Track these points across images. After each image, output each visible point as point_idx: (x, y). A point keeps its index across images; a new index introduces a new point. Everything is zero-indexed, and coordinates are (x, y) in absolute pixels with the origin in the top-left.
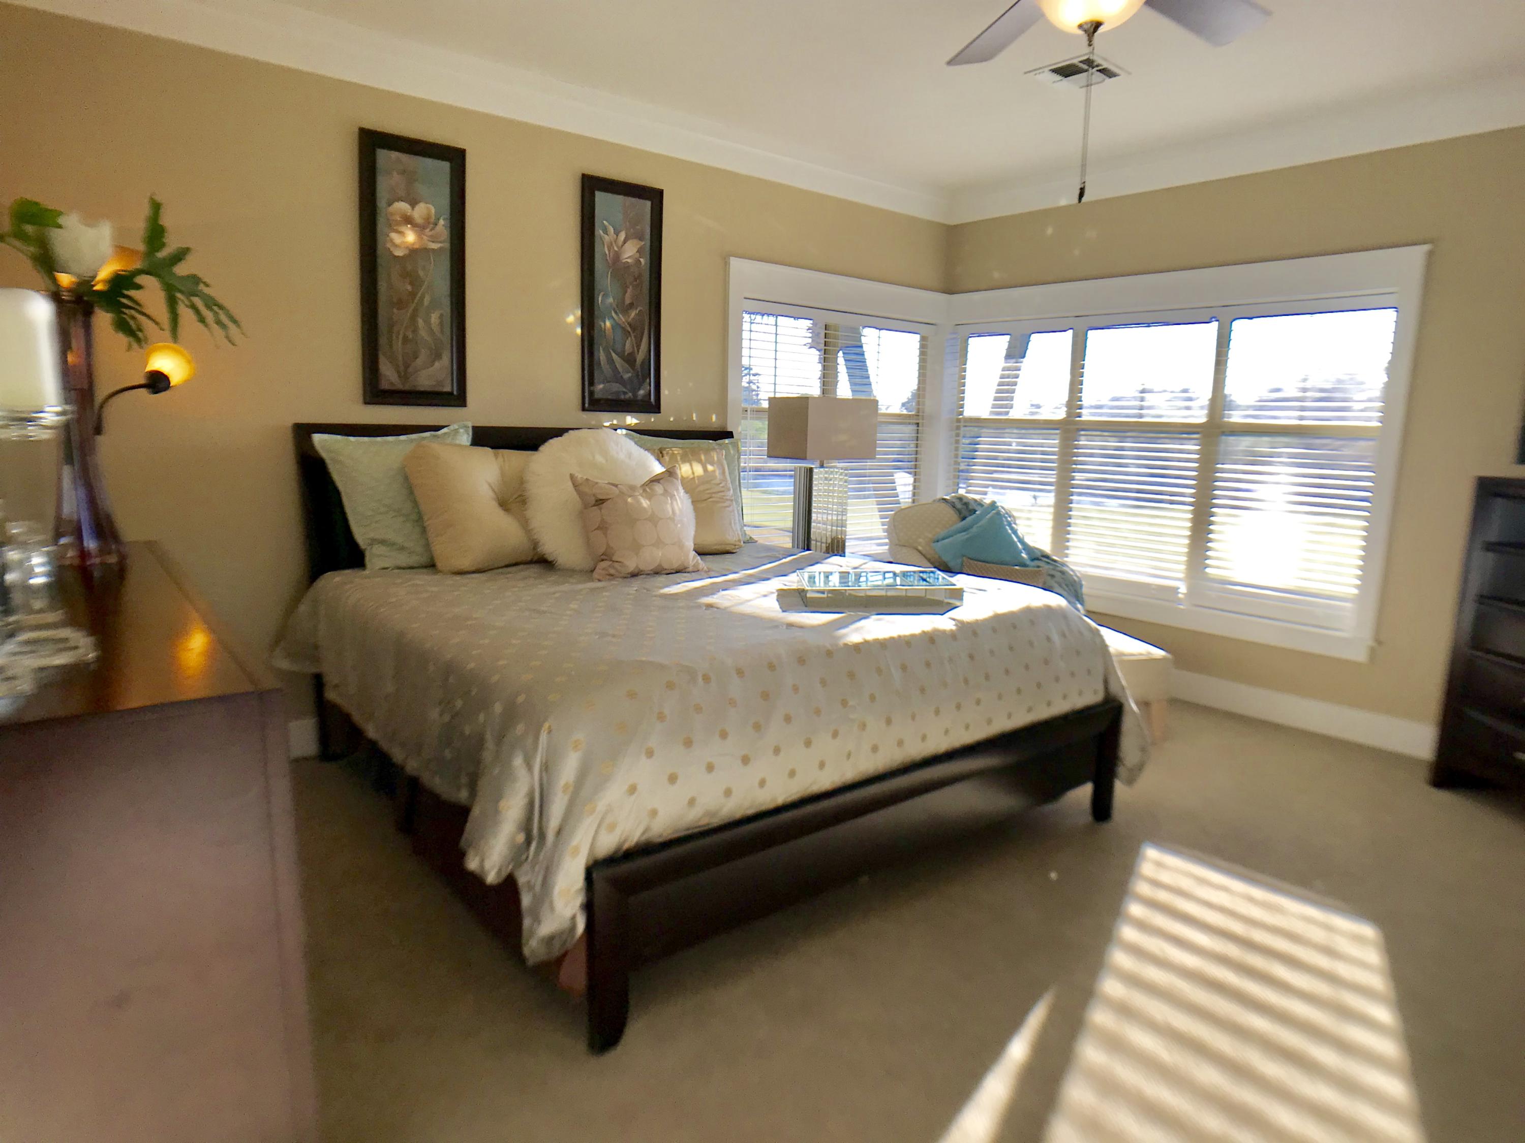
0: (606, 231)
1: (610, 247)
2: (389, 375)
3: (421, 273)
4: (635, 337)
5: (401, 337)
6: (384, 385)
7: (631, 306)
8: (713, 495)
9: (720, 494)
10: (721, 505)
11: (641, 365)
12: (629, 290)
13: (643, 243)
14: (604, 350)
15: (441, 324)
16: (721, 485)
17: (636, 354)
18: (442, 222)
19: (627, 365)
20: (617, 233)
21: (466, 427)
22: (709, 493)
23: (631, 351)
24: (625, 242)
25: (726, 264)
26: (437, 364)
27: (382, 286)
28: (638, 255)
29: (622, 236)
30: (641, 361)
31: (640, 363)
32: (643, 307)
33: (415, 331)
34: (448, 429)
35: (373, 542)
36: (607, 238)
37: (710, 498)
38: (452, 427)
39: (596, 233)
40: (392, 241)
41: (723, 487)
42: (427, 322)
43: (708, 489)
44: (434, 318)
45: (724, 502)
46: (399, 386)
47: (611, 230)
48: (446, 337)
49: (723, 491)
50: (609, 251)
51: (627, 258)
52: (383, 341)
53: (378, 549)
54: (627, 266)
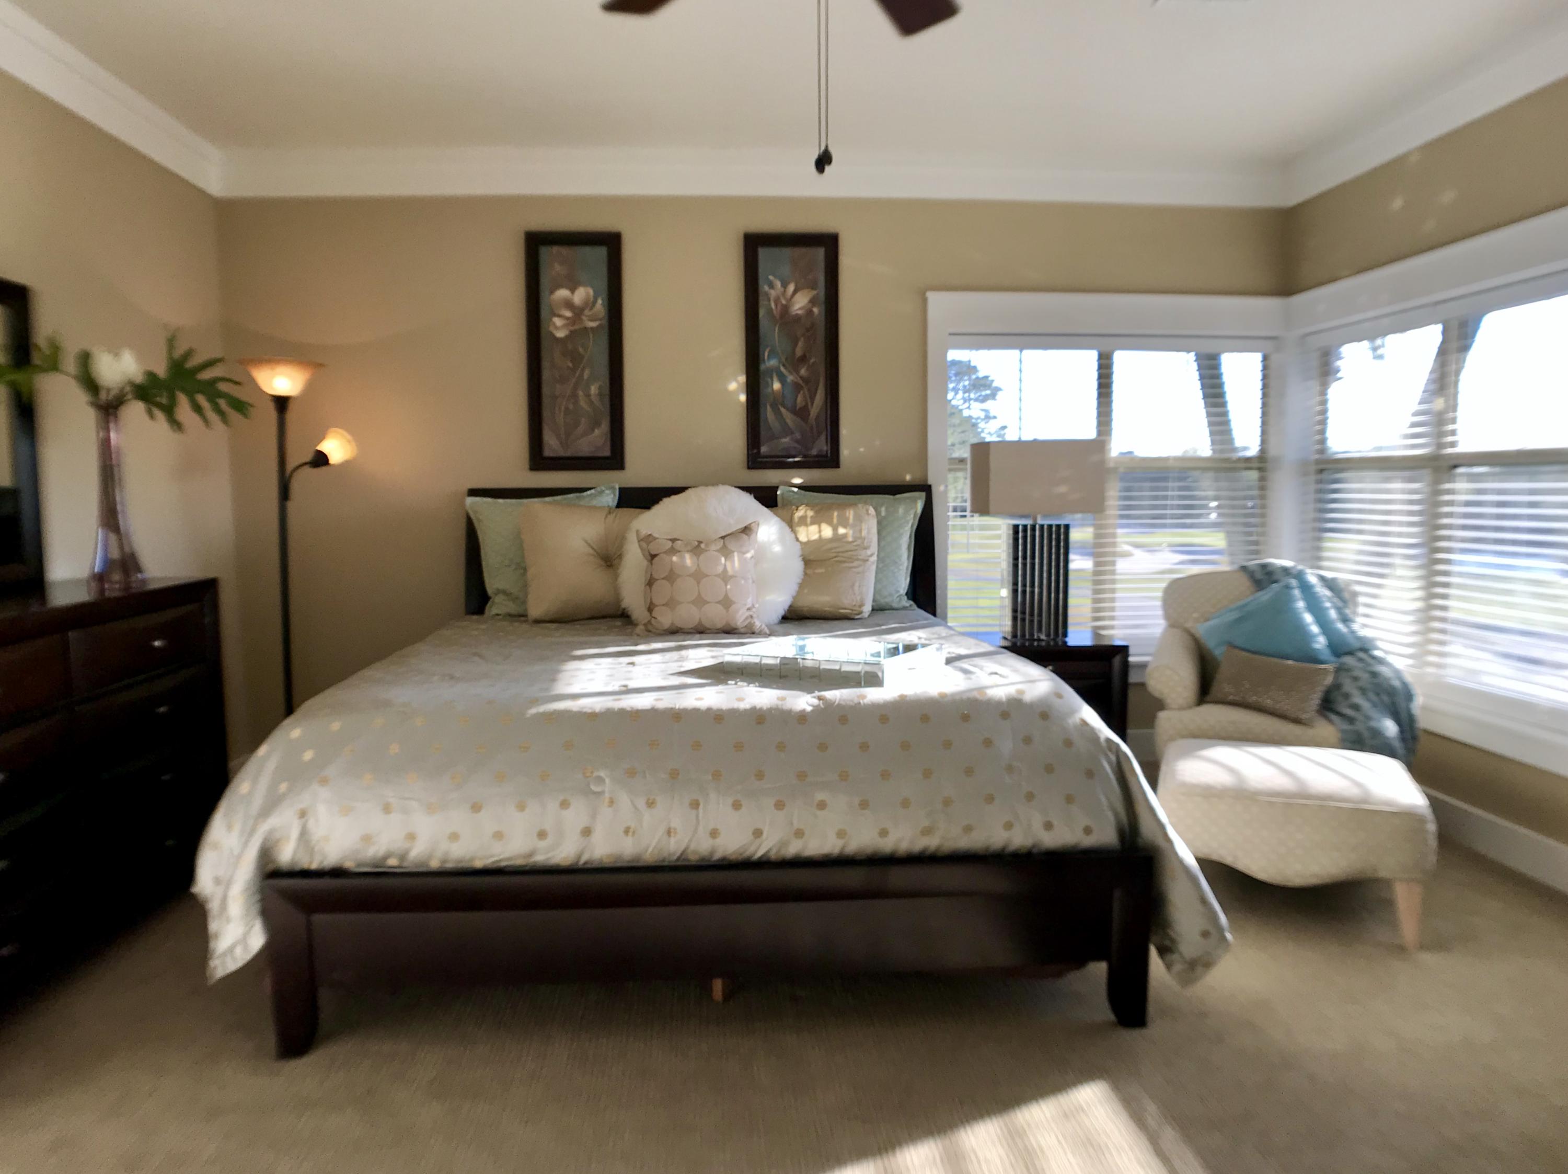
0: (772, 286)
1: (777, 301)
2: (552, 445)
3: (581, 350)
4: (809, 390)
5: (563, 408)
6: (547, 453)
7: (803, 359)
8: (841, 554)
9: (850, 553)
10: (847, 565)
11: (816, 419)
12: (800, 344)
13: (814, 292)
14: (771, 406)
15: (600, 395)
16: (855, 544)
17: (809, 407)
18: (600, 301)
19: (799, 420)
20: (785, 285)
21: (613, 488)
22: (836, 552)
23: (804, 404)
24: (795, 292)
25: (925, 301)
26: (597, 432)
27: (546, 364)
28: (810, 305)
29: (791, 288)
30: (816, 414)
31: (814, 417)
32: (818, 358)
33: (576, 402)
34: (595, 491)
35: (498, 592)
36: (773, 293)
37: (835, 557)
38: (599, 489)
39: (760, 288)
40: (554, 324)
41: (856, 546)
42: (588, 395)
43: (835, 548)
44: (594, 390)
45: (852, 562)
46: (561, 453)
47: (778, 284)
48: (604, 407)
49: (856, 550)
50: (776, 305)
51: (797, 310)
52: (546, 414)
53: (498, 599)
54: (797, 319)
